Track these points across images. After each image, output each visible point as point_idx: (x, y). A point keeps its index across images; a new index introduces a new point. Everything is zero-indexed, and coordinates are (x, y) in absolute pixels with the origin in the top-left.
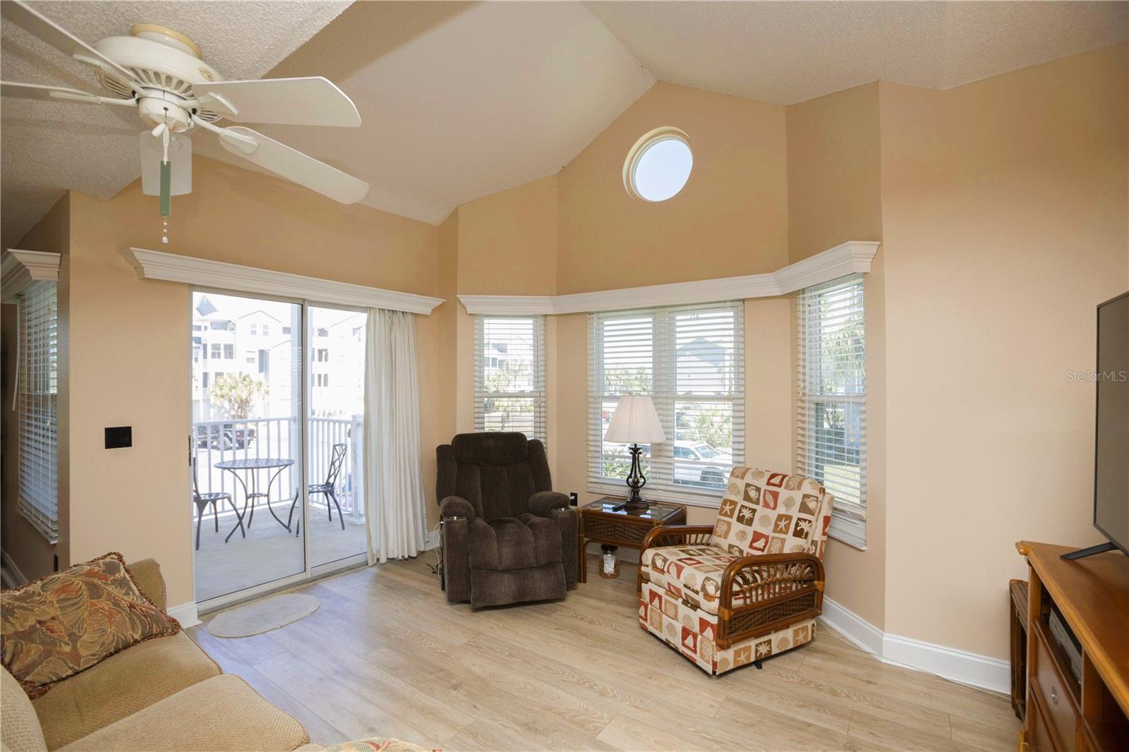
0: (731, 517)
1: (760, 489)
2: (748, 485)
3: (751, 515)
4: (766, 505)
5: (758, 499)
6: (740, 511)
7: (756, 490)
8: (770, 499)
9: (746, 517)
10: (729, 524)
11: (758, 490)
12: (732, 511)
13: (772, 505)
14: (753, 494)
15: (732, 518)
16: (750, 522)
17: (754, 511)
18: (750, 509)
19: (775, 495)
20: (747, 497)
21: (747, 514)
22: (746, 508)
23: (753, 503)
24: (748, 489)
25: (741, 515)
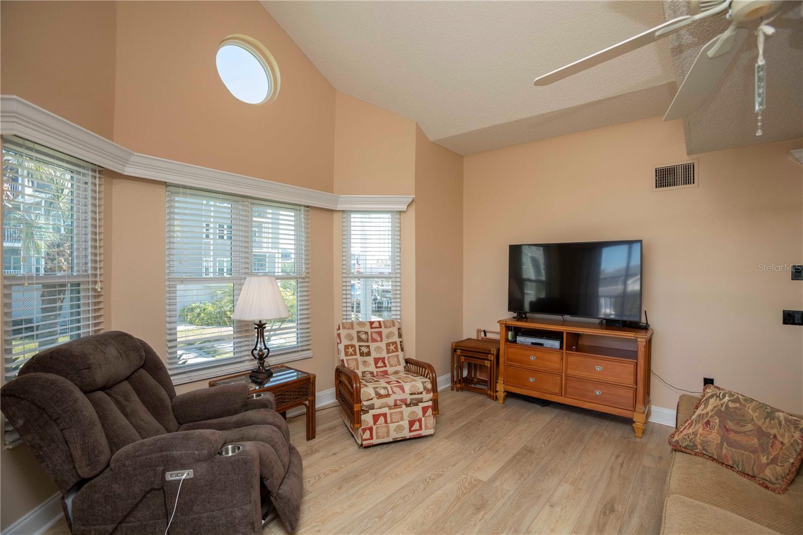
0: (356, 354)
1: (368, 332)
2: (358, 332)
3: (368, 350)
4: (374, 340)
5: (368, 339)
6: (360, 350)
7: (365, 334)
8: (376, 336)
9: (365, 352)
10: (356, 360)
11: (366, 333)
12: (355, 351)
13: (379, 339)
14: (363, 336)
15: (356, 355)
16: (368, 354)
17: (368, 347)
18: (365, 346)
19: (380, 334)
20: (360, 339)
21: (365, 350)
22: (363, 346)
23: (365, 342)
24: (359, 334)
25: (361, 351)
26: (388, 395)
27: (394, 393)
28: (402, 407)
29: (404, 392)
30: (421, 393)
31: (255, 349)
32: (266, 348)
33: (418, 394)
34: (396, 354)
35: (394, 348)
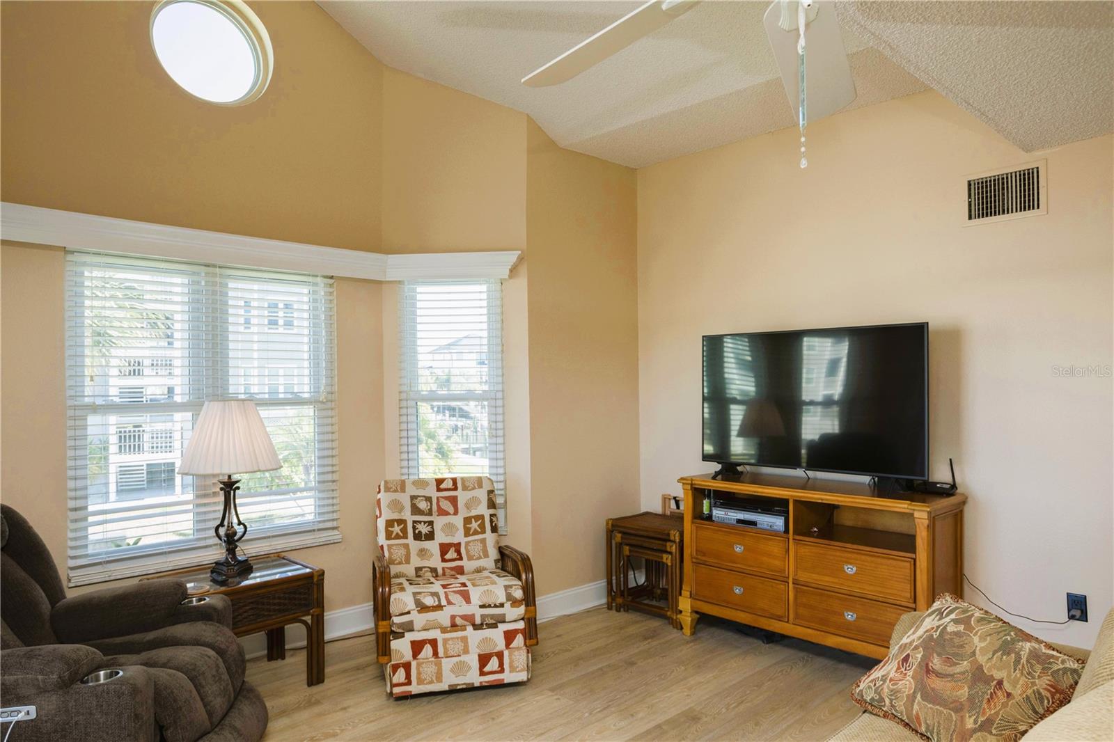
0: (405, 537)
1: (431, 498)
2: (413, 498)
3: (429, 528)
4: (442, 512)
5: (431, 510)
6: (414, 528)
7: (426, 500)
8: (447, 506)
9: (423, 533)
10: (406, 546)
11: (429, 499)
12: (404, 531)
13: (451, 510)
14: (423, 505)
15: (407, 538)
16: (430, 536)
17: (431, 523)
18: (425, 522)
19: (454, 501)
20: (415, 510)
21: (424, 529)
22: (420, 522)
23: (426, 515)
24: (416, 501)
25: (417, 532)
26: (439, 607)
27: (449, 603)
28: (465, 630)
29: (468, 601)
30: (502, 605)
31: (222, 524)
32: (240, 523)
33: (496, 606)
34: (481, 536)
35: (479, 526)
